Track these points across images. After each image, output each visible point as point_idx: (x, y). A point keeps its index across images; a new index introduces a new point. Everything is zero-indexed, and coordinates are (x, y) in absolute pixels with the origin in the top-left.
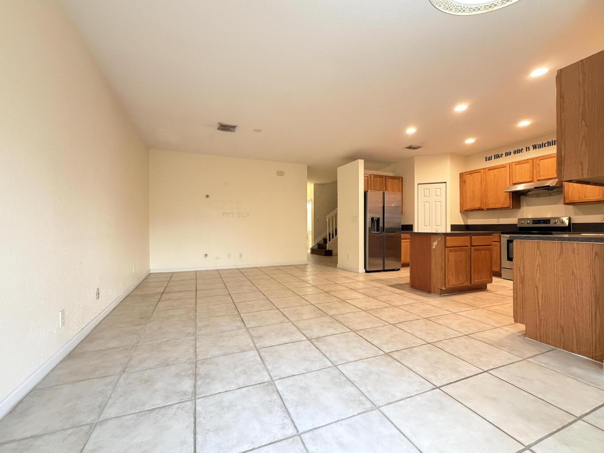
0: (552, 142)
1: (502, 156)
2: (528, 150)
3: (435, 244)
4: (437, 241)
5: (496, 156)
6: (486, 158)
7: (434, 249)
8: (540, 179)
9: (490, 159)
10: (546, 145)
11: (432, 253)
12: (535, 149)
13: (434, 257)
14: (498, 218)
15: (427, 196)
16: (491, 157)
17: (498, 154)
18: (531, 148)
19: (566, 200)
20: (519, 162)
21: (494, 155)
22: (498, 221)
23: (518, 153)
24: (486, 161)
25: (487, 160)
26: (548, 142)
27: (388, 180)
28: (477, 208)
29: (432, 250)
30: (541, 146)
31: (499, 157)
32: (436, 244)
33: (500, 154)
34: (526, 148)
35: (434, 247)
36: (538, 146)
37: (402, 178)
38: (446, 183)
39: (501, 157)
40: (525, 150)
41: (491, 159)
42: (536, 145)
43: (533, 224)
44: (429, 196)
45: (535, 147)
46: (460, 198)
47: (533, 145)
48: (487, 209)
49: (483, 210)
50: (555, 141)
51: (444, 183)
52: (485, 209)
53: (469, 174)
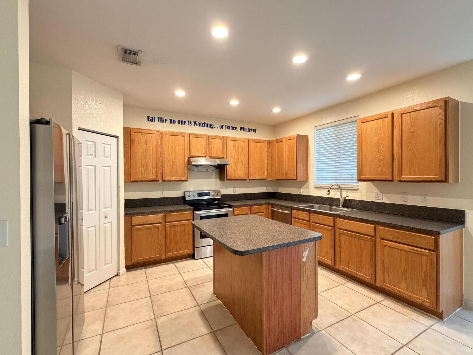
0: (208, 124)
2: (190, 124)
3: (306, 253)
5: (160, 119)
6: (148, 117)
8: (212, 156)
9: (153, 120)
10: (204, 125)
11: (302, 269)
12: (195, 125)
13: (305, 276)
14: (163, 190)
15: (92, 155)
16: (155, 118)
17: (162, 118)
18: (193, 123)
19: (228, 177)
21: (158, 118)
22: (163, 194)
23: (181, 124)
24: (148, 121)
25: (149, 120)
26: (205, 123)
29: (302, 265)
30: (200, 125)
31: (163, 121)
33: (164, 118)
34: (189, 122)
35: (304, 260)
36: (197, 124)
38: (117, 137)
39: (165, 122)
40: (187, 123)
41: (155, 121)
42: (196, 122)
43: (198, 197)
44: (94, 154)
45: (195, 124)
46: (124, 164)
47: (194, 122)
48: (162, 181)
49: (157, 181)
50: (209, 124)
51: (115, 137)
52: (160, 181)
53: (140, 133)
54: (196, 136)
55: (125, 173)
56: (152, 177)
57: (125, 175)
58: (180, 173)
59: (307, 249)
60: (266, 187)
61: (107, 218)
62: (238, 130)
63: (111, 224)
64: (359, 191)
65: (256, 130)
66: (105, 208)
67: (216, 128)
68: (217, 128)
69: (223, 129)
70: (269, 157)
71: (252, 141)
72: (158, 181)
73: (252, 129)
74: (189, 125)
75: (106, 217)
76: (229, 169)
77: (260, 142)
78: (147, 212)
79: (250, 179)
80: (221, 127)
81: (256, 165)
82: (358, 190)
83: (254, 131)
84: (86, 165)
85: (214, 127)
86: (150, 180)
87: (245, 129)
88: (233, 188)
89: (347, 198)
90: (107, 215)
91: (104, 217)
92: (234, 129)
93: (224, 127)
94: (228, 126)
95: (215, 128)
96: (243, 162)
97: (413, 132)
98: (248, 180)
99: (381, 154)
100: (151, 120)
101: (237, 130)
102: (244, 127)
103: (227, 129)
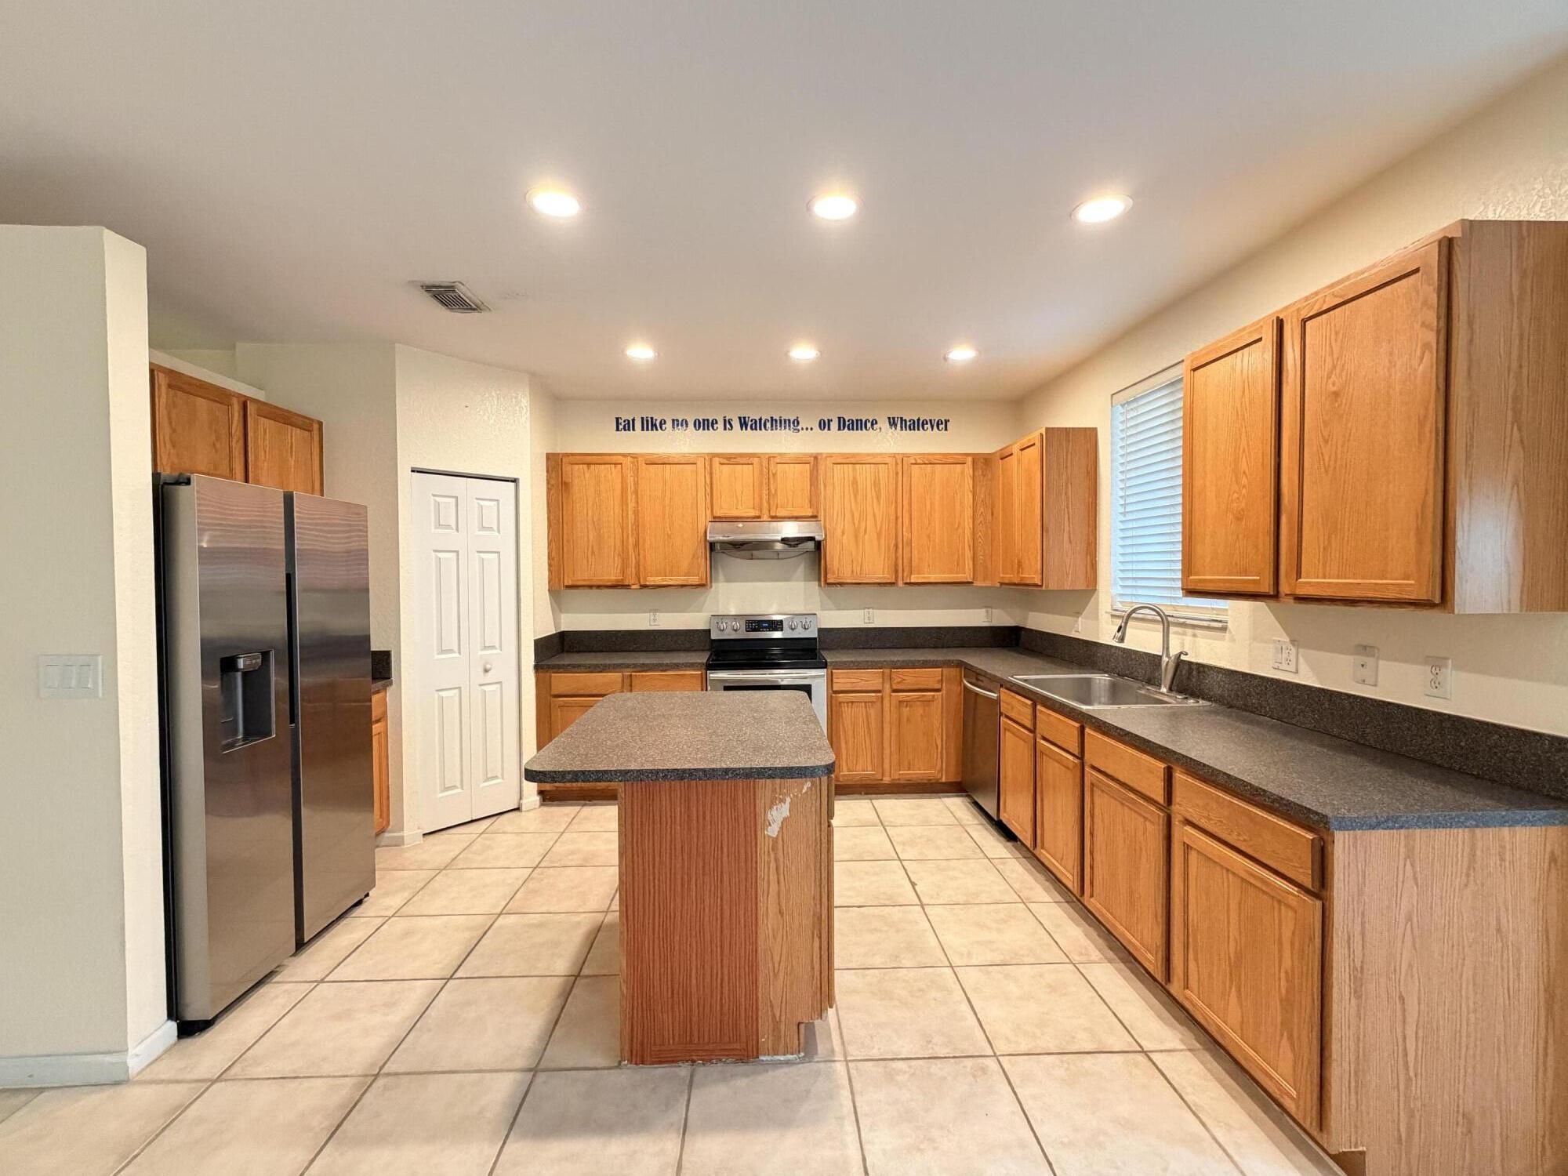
0: (781, 421)
1: (664, 426)
2: (728, 426)
3: (778, 815)
4: (788, 800)
5: (647, 421)
6: (617, 419)
7: (775, 840)
8: (778, 514)
9: (629, 426)
10: (768, 425)
11: (763, 858)
12: (744, 428)
13: (773, 877)
14: (655, 611)
15: (448, 527)
16: (633, 420)
17: (652, 418)
18: (736, 424)
19: (828, 576)
20: (731, 458)
21: (642, 418)
22: (655, 620)
23: (704, 429)
24: (618, 429)
25: (621, 427)
26: (772, 418)
27: (256, 422)
28: (609, 580)
29: (763, 847)
30: (758, 425)
31: (654, 426)
32: (786, 813)
33: (658, 418)
34: (725, 420)
35: (773, 831)
36: (750, 423)
37: (320, 424)
38: (514, 481)
39: (661, 427)
40: (721, 424)
41: (634, 430)
42: (747, 419)
43: (748, 631)
44: (454, 526)
45: (744, 424)
46: (550, 543)
47: (740, 418)
48: (639, 587)
49: (627, 587)
50: (785, 420)
51: (512, 481)
52: (633, 587)
53: (583, 464)
54: (730, 459)
55: (550, 565)
56: (613, 576)
57: (550, 570)
58: (685, 564)
59: (783, 801)
60: (986, 607)
61: (490, 673)
62: (880, 429)
63: (501, 687)
64: (1227, 635)
65: (946, 421)
66: (486, 648)
67: (807, 429)
68: (809, 428)
69: (829, 429)
70: (982, 510)
71: (914, 462)
72: (629, 585)
73: (931, 421)
74: (725, 429)
75: (486, 671)
76: (832, 552)
77: (944, 461)
78: (584, 666)
79: (906, 583)
80: (824, 425)
81: (929, 536)
82: (1224, 629)
83: (942, 424)
84: (435, 551)
85: (799, 427)
86: (609, 584)
87: (908, 423)
88: (865, 608)
89: (1183, 657)
90: (488, 666)
91: (481, 670)
92: (869, 425)
93: (834, 425)
94: (847, 420)
95: (802, 429)
96: (881, 527)
97: (1336, 394)
98: (900, 583)
99: (1244, 491)
100: (624, 426)
101: (878, 430)
102: (901, 418)
103: (844, 428)
